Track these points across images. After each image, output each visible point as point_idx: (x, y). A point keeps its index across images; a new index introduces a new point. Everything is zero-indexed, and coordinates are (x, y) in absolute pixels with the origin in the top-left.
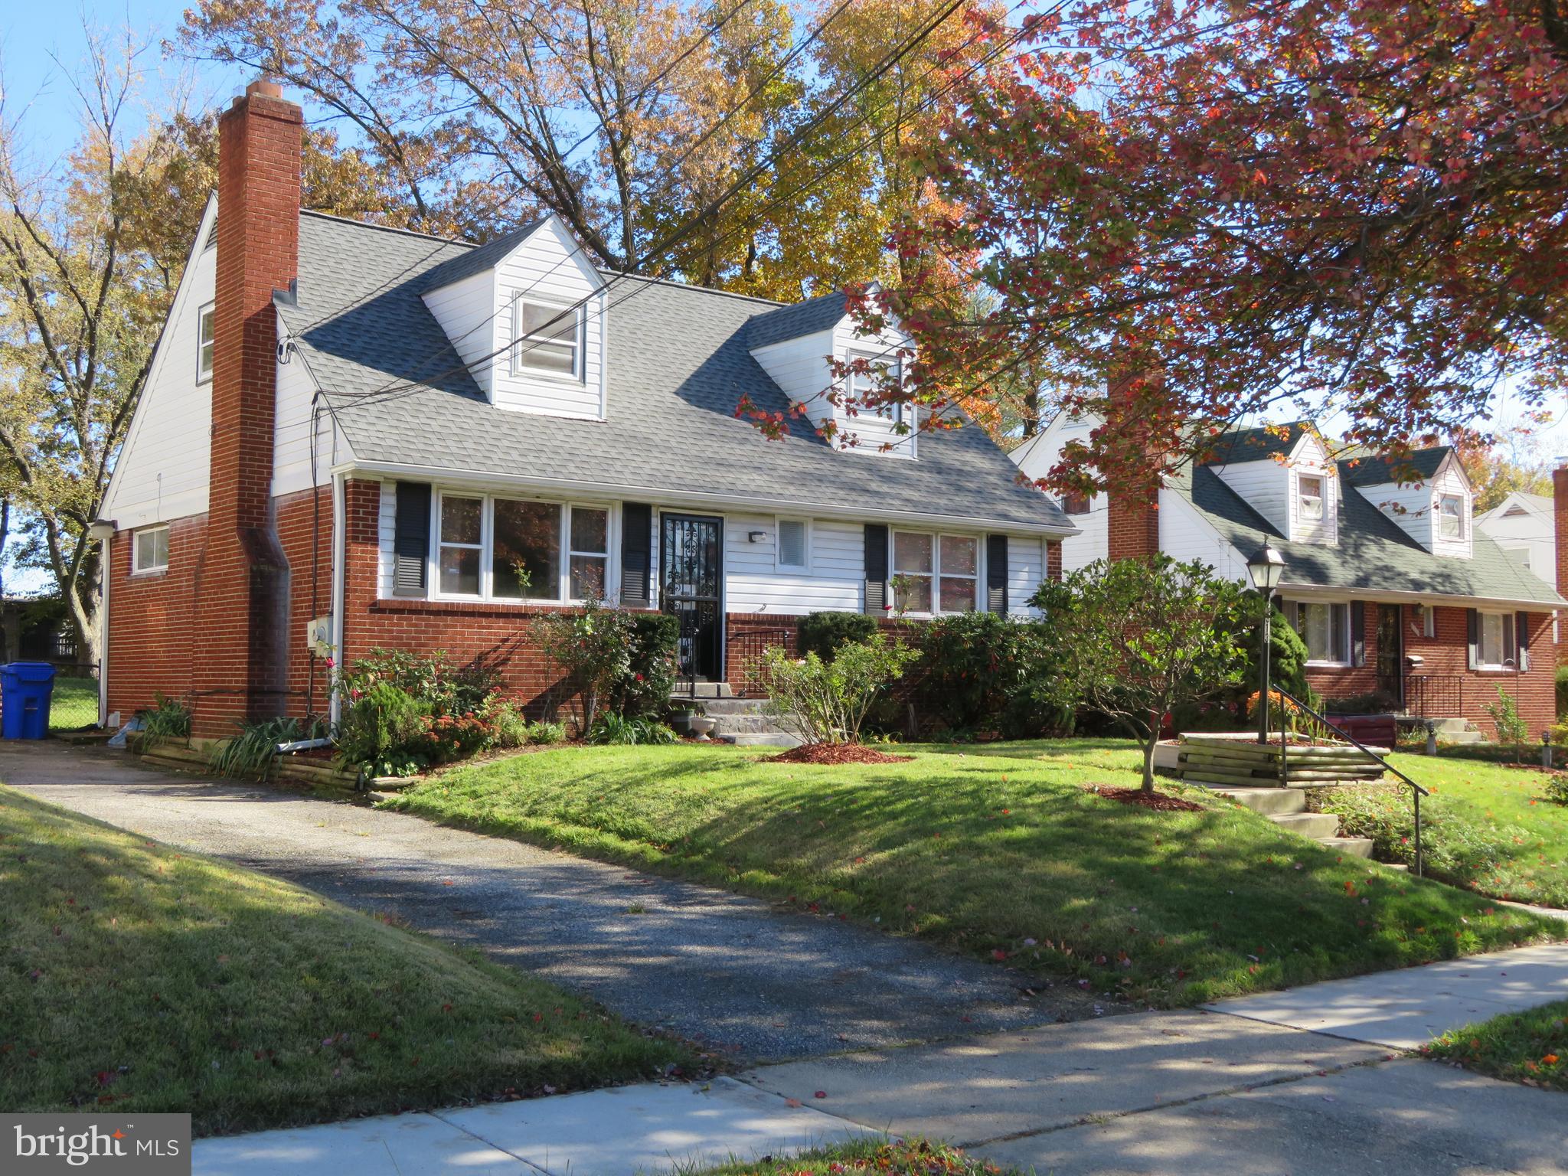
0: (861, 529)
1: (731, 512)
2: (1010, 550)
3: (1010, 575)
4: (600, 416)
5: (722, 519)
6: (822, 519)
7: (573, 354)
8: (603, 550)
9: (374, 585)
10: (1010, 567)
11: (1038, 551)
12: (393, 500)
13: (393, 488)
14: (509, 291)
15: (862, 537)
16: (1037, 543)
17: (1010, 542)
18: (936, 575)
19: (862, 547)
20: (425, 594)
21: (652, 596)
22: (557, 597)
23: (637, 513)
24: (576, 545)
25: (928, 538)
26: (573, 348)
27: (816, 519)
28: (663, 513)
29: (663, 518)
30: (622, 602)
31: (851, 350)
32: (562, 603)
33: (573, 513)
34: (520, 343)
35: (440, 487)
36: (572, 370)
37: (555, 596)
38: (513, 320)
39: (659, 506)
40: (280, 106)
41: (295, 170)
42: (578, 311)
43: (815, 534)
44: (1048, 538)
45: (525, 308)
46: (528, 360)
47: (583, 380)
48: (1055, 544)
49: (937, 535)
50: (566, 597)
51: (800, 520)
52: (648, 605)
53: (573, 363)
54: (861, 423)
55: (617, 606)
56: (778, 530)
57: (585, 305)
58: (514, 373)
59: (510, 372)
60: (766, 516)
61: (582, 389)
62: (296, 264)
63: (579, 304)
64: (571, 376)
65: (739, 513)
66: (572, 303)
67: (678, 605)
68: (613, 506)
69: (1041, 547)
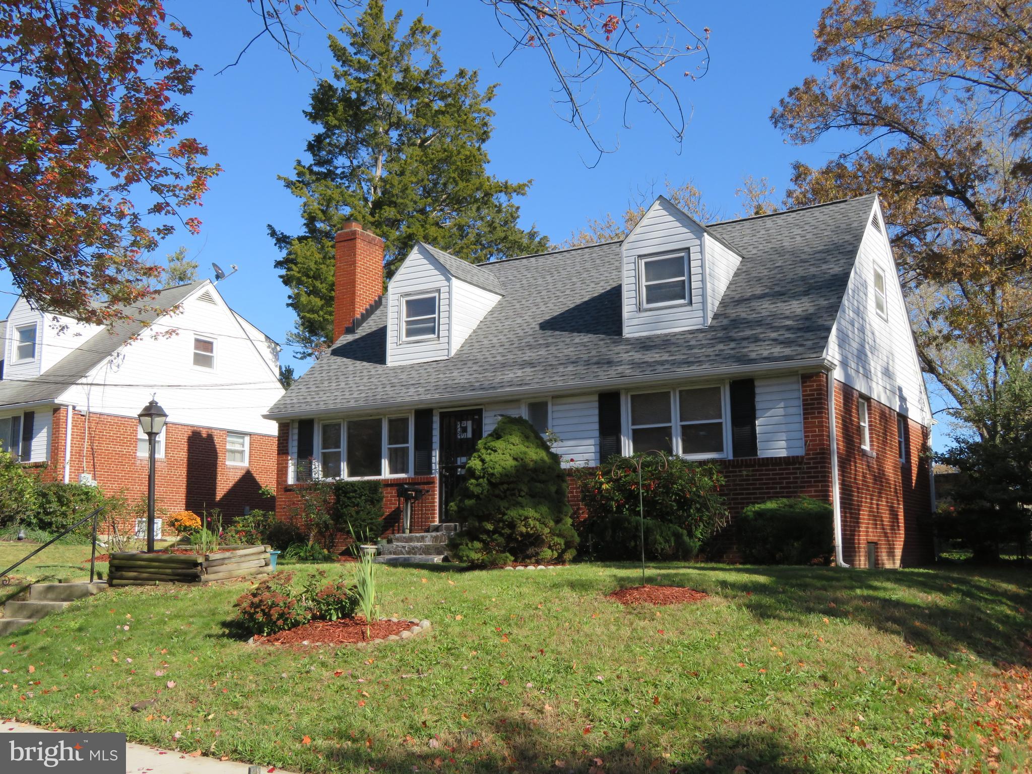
0: (596, 398)
1: (489, 403)
2: (757, 391)
3: (758, 413)
4: (447, 356)
5: (481, 410)
6: (559, 396)
7: (435, 322)
8: (408, 442)
9: (286, 477)
10: (758, 406)
11: (795, 387)
12: (296, 431)
13: (296, 425)
14: (397, 296)
15: (596, 404)
16: (793, 379)
17: (757, 383)
18: (676, 424)
19: (596, 412)
22: (380, 474)
23: (423, 415)
24: (390, 442)
25: (667, 395)
26: (435, 318)
27: (553, 397)
28: (441, 413)
29: (443, 416)
30: (416, 473)
31: (639, 256)
32: (382, 477)
33: (391, 422)
34: (404, 324)
35: (320, 419)
36: (432, 330)
37: (379, 474)
38: (399, 313)
39: (436, 408)
40: (347, 233)
41: (354, 263)
42: (437, 295)
43: (556, 408)
44: (800, 372)
45: (408, 302)
46: (410, 333)
47: (439, 337)
48: (812, 377)
49: (674, 390)
50: (386, 473)
51: (544, 399)
52: (431, 474)
53: (434, 327)
54: (652, 310)
55: (413, 476)
56: (524, 411)
57: (440, 290)
58: (399, 343)
59: (397, 343)
60: (515, 401)
61: (438, 342)
62: (355, 310)
63: (437, 291)
64: (432, 336)
65: (493, 403)
66: (433, 291)
67: (460, 472)
68: (410, 414)
69: (798, 382)
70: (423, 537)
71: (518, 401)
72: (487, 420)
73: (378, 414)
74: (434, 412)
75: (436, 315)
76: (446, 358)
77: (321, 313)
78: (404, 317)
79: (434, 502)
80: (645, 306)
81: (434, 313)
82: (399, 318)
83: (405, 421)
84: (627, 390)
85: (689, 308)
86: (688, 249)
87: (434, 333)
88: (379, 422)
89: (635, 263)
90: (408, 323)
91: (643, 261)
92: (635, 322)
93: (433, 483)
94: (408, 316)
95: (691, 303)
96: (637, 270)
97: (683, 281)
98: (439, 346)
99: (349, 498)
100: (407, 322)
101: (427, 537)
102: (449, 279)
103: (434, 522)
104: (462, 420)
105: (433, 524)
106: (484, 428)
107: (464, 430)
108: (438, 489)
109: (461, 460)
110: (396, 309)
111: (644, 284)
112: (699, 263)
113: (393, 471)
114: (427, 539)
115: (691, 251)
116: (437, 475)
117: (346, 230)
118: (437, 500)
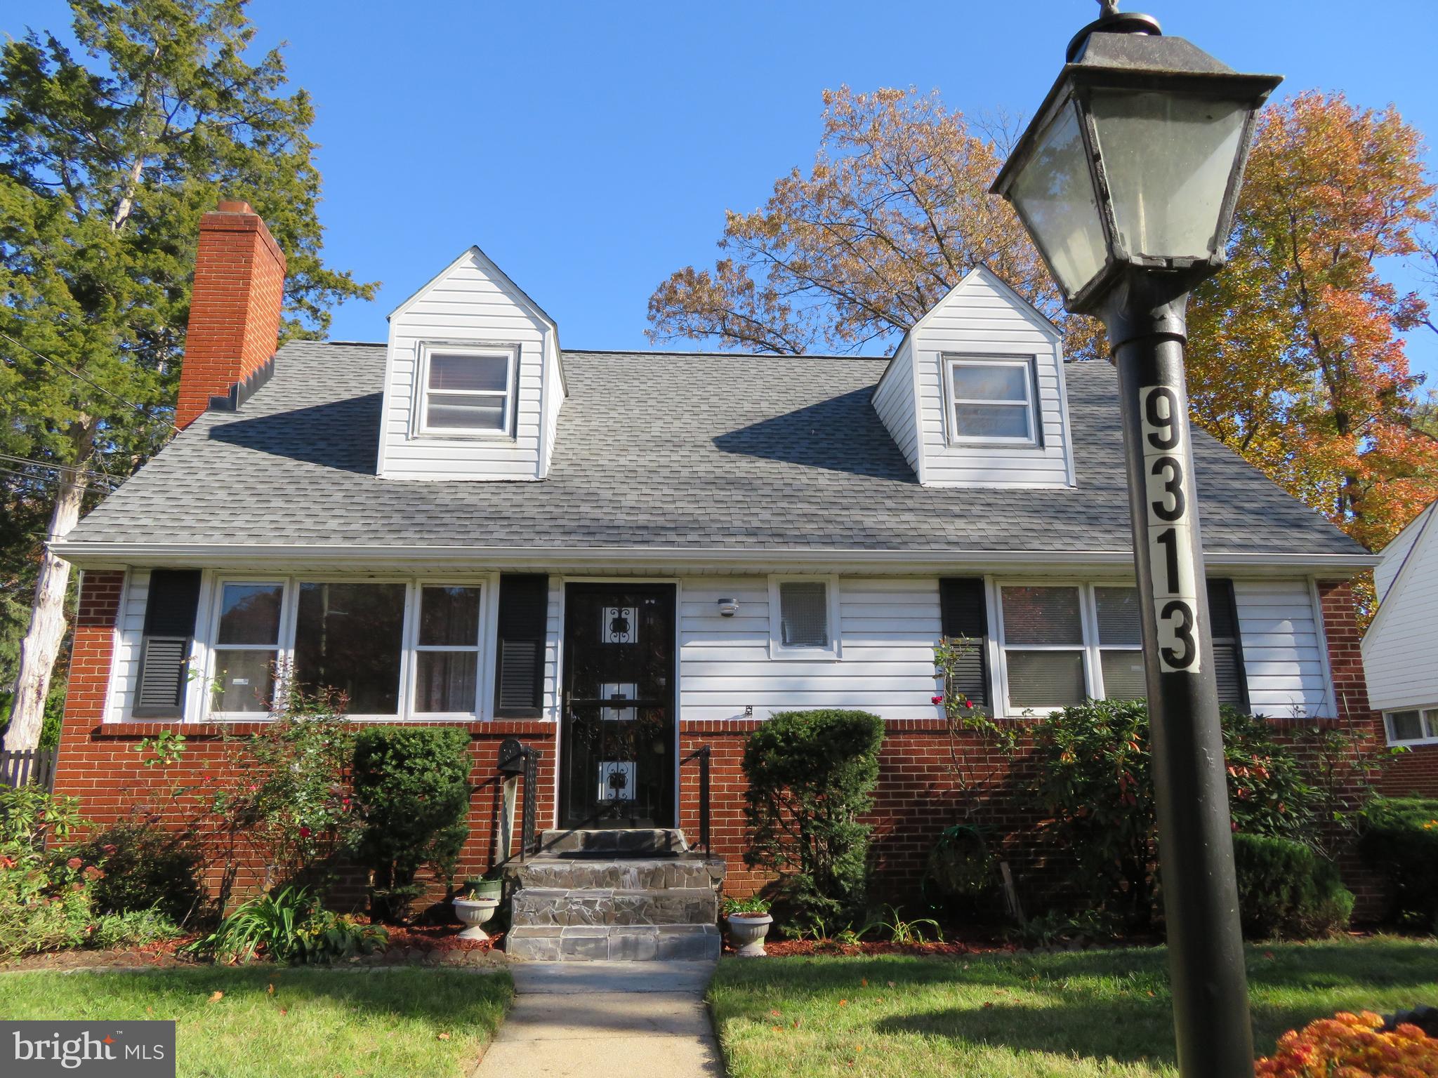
0: (934, 585)
1: (689, 575)
2: (1239, 600)
4: (537, 475)
5: (672, 587)
6: (856, 576)
7: (503, 405)
8: (474, 643)
9: (100, 705)
10: (1245, 627)
11: (1303, 600)
12: (144, 594)
13: (146, 579)
14: (411, 343)
15: (936, 598)
16: (1300, 587)
17: (1238, 588)
18: (1092, 648)
19: (936, 612)
20: (180, 713)
21: (547, 700)
22: (393, 710)
23: (524, 587)
24: (425, 638)
25: (1072, 593)
26: (504, 398)
27: (843, 576)
28: (568, 585)
29: (573, 591)
30: (497, 714)
31: (944, 353)
32: (399, 717)
33: (428, 593)
34: (426, 399)
35: (218, 572)
36: (500, 424)
38: (416, 375)
39: (560, 574)
40: (233, 219)
41: (247, 277)
42: (510, 354)
43: (848, 598)
44: (1319, 576)
45: (436, 359)
46: (436, 419)
47: (514, 434)
48: (1335, 586)
49: (1087, 586)
51: (817, 579)
52: (541, 716)
53: (502, 415)
54: (969, 446)
55: (489, 718)
56: (774, 596)
57: (520, 346)
58: (411, 433)
59: (407, 434)
60: (753, 577)
61: (513, 445)
62: (239, 369)
63: (511, 346)
64: (497, 432)
65: (703, 575)
66: (502, 346)
67: (610, 714)
68: (488, 580)
69: (1308, 593)
71: (761, 576)
72: (687, 609)
73: (398, 573)
74: (552, 582)
75: (509, 393)
76: (533, 478)
78: (426, 389)
79: (551, 781)
80: (957, 438)
81: (503, 386)
82: (415, 386)
83: (471, 598)
84: (996, 576)
85: (1038, 453)
86: (1032, 359)
87: (501, 427)
88: (396, 593)
89: (937, 363)
90: (433, 399)
91: (950, 364)
92: (942, 462)
93: (551, 736)
94: (433, 384)
95: (1041, 444)
96: (942, 376)
97: (1024, 407)
98: (513, 455)
101: (626, 872)
102: (543, 330)
103: (549, 825)
104: (621, 604)
105: (547, 831)
106: (680, 625)
107: (620, 625)
108: (557, 751)
109: (610, 690)
110: (409, 367)
111: (953, 400)
112: (1053, 382)
113: (425, 704)
114: (627, 877)
115: (1039, 359)
116: (558, 720)
117: (230, 213)
118: (556, 776)
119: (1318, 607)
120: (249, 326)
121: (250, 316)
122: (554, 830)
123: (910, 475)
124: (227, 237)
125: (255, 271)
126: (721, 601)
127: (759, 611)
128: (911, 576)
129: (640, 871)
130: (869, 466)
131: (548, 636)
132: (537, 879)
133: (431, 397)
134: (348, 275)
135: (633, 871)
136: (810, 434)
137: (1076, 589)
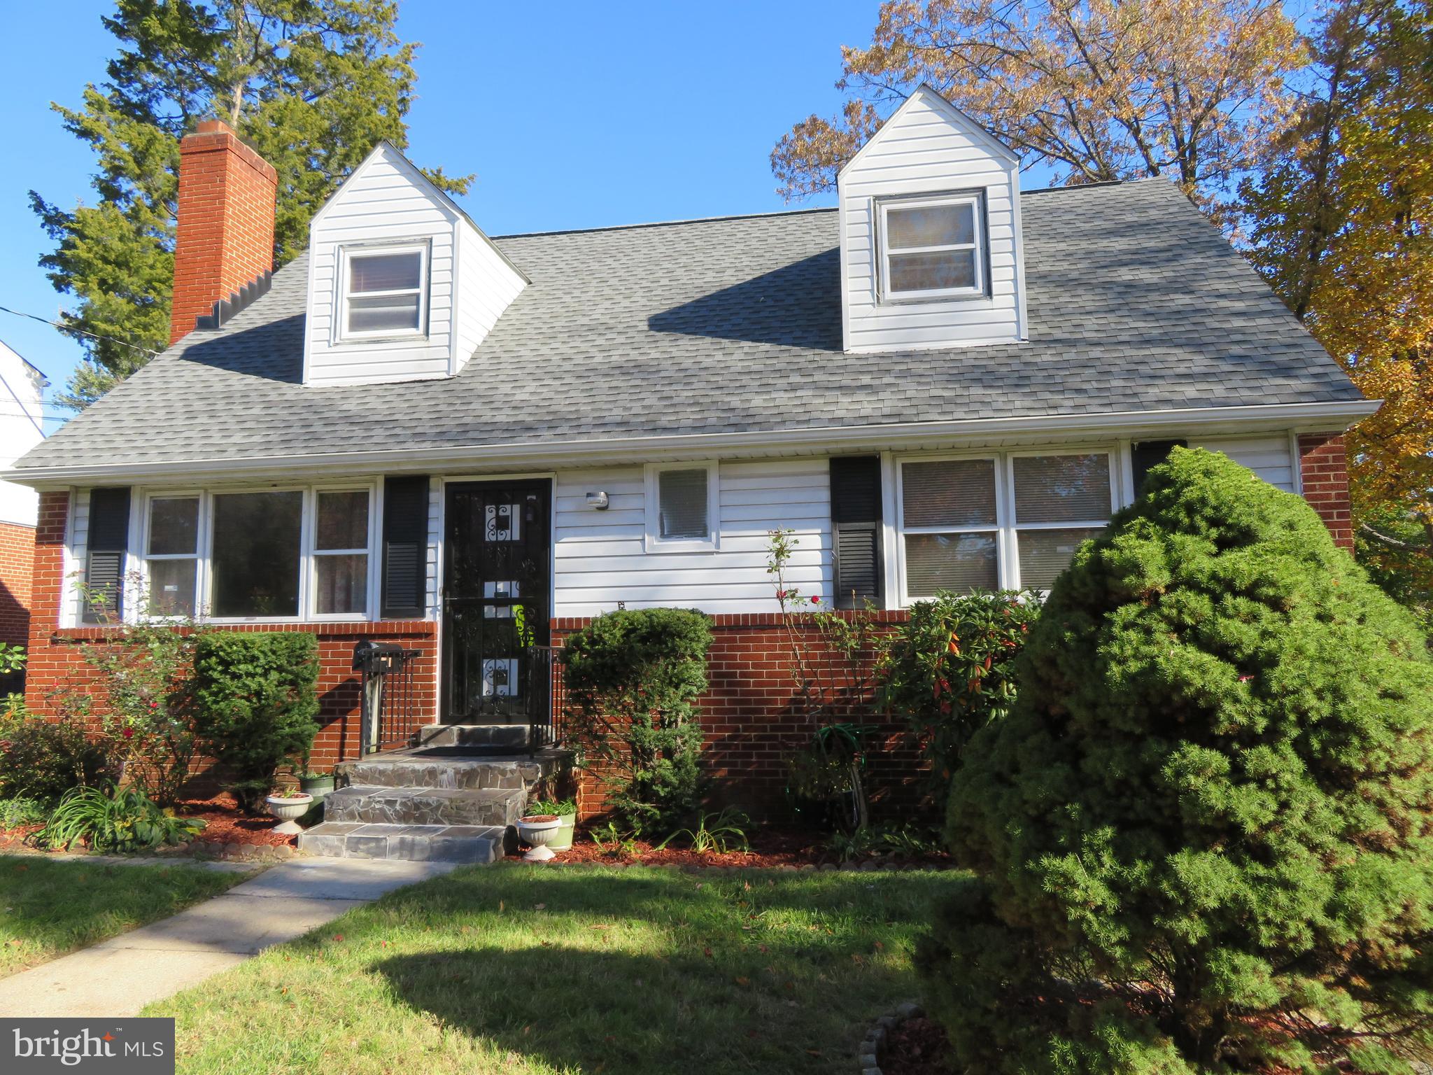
0: (824, 466)
1: (564, 468)
4: (448, 372)
5: (549, 481)
6: (737, 459)
7: (418, 303)
8: (365, 546)
9: (57, 613)
11: (1282, 460)
12: (84, 513)
13: (84, 499)
14: (331, 248)
15: (825, 480)
16: (1278, 444)
18: (1007, 528)
19: (825, 495)
20: (120, 618)
21: (430, 600)
22: (296, 612)
23: (406, 487)
25: (986, 466)
26: (418, 296)
27: (722, 461)
28: (448, 485)
29: (453, 491)
30: (384, 613)
31: (877, 198)
32: (299, 619)
33: (323, 499)
34: (346, 304)
35: (145, 489)
36: (414, 322)
37: (292, 610)
38: (336, 280)
39: (439, 475)
40: (208, 139)
41: (221, 196)
42: (423, 249)
43: (727, 484)
44: (1299, 431)
45: (356, 262)
46: (358, 322)
47: (427, 333)
48: (1323, 441)
49: (1004, 458)
50: (309, 611)
51: (698, 466)
52: (423, 615)
53: (417, 313)
54: (903, 303)
55: (377, 619)
56: (652, 487)
57: (431, 240)
58: (334, 342)
59: (329, 341)
60: (629, 466)
61: (426, 344)
62: (219, 287)
63: (424, 241)
64: (412, 331)
65: (577, 468)
66: (414, 242)
67: (489, 611)
68: (375, 483)
69: (1288, 451)
70: (432, 773)
71: (637, 466)
72: (563, 503)
73: (294, 481)
74: (433, 482)
75: (422, 290)
76: (445, 376)
77: (127, 325)
78: (346, 291)
79: (431, 678)
80: (889, 295)
81: (416, 284)
82: (336, 293)
83: (360, 499)
84: (895, 453)
85: (985, 303)
86: (983, 191)
87: (416, 325)
88: (294, 501)
89: (868, 210)
90: (355, 303)
91: (883, 210)
92: (871, 324)
93: (430, 635)
94: (356, 287)
95: (989, 292)
96: (872, 223)
97: (972, 251)
98: (426, 353)
99: (235, 676)
100: (351, 300)
101: (444, 772)
102: (452, 220)
103: (430, 721)
104: (498, 502)
105: (427, 726)
106: (555, 521)
107: (503, 523)
108: (438, 649)
109: (491, 589)
110: (329, 273)
111: (886, 251)
112: (1006, 218)
113: (328, 605)
114: (445, 777)
115: (989, 195)
116: (439, 619)
117: (204, 134)
118: (437, 673)
119: (1298, 467)
120: (228, 244)
121: (228, 233)
122: (436, 725)
123: (833, 340)
124: (203, 158)
125: (230, 189)
126: (589, 495)
127: (634, 503)
128: (797, 457)
129: (457, 772)
130: (799, 334)
131: (430, 537)
132: (364, 777)
133: (352, 300)
134: (439, 171)
135: (451, 772)
136: (757, 302)
137: (992, 462)
